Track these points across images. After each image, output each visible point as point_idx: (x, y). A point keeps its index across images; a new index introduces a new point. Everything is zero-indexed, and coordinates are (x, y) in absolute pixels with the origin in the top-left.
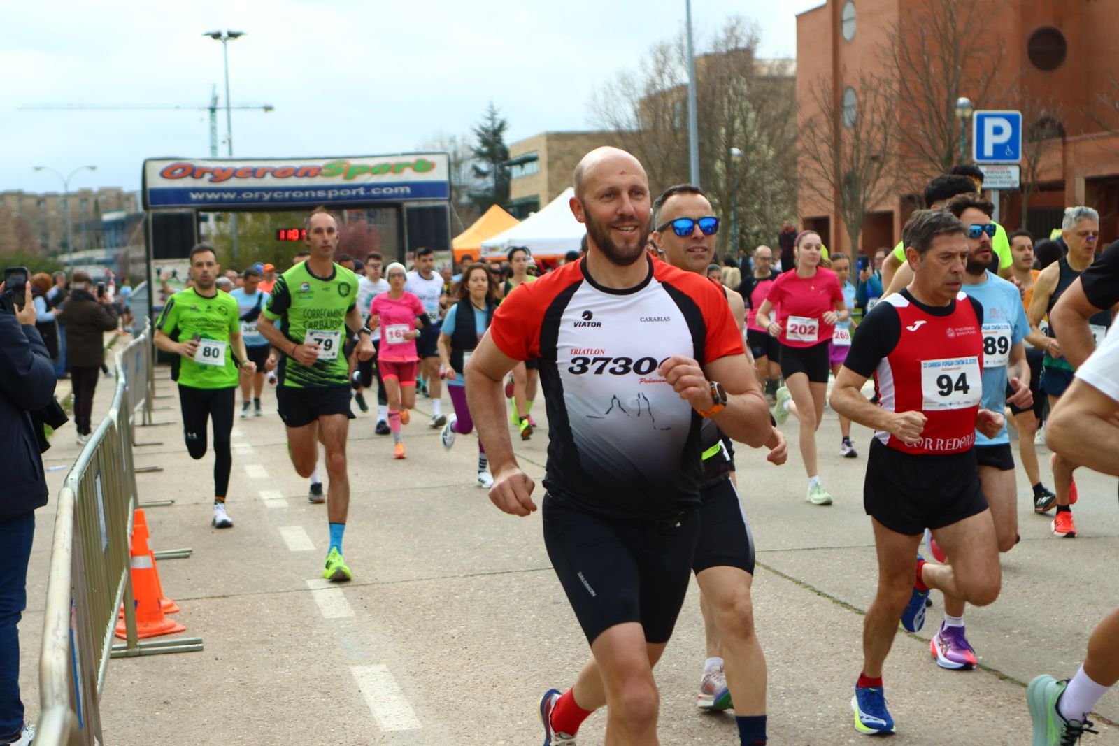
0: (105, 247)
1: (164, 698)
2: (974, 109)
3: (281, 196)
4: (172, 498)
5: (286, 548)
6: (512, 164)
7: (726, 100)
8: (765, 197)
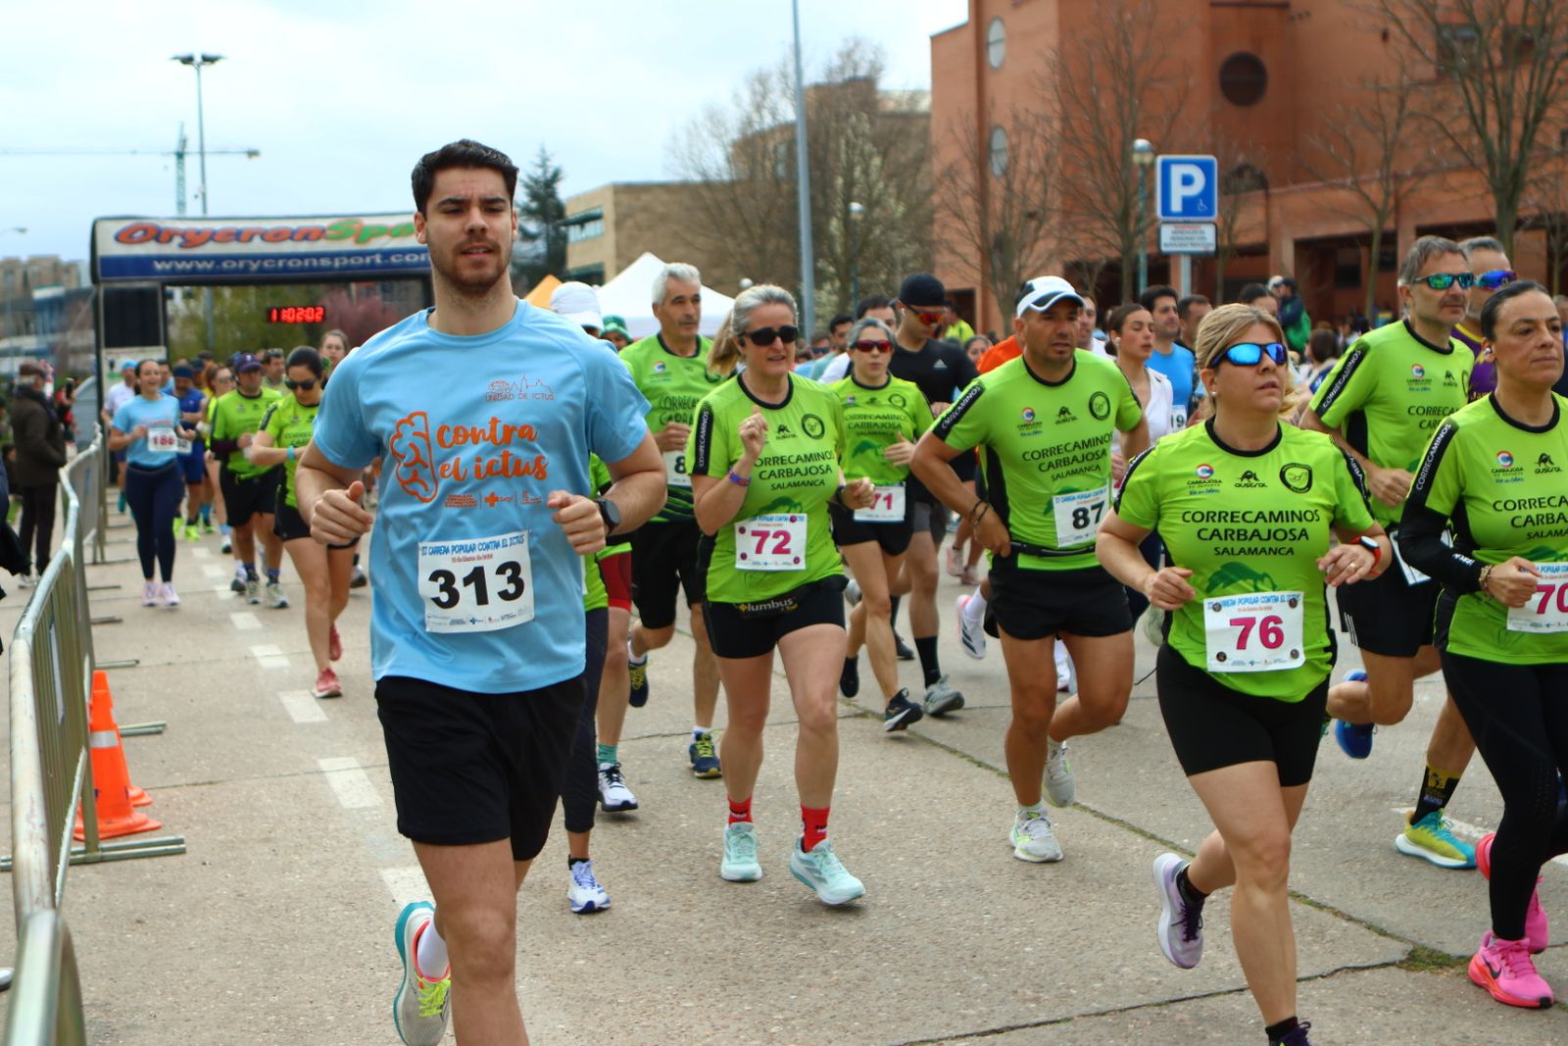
0: (36, 333)
1: (137, 916)
2: (1156, 153)
3: (273, 266)
4: (136, 657)
5: (288, 719)
6: (568, 224)
7: (843, 142)
8: (893, 265)
